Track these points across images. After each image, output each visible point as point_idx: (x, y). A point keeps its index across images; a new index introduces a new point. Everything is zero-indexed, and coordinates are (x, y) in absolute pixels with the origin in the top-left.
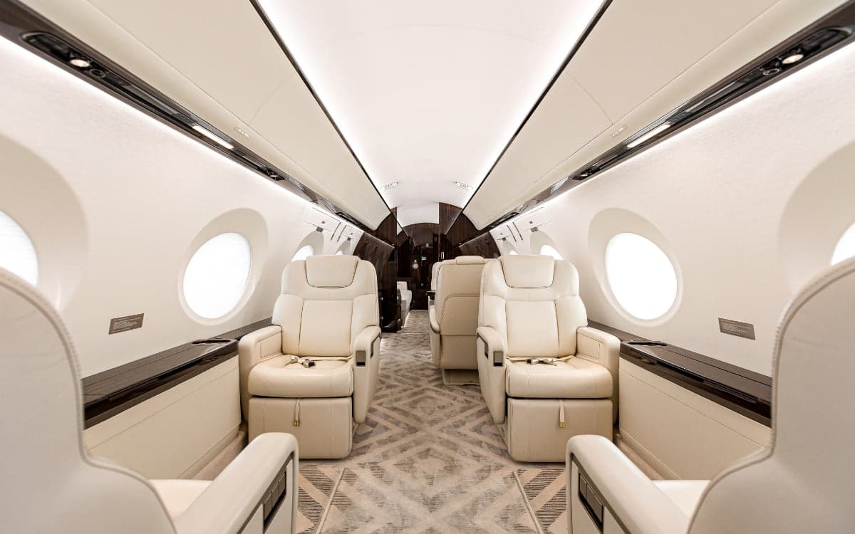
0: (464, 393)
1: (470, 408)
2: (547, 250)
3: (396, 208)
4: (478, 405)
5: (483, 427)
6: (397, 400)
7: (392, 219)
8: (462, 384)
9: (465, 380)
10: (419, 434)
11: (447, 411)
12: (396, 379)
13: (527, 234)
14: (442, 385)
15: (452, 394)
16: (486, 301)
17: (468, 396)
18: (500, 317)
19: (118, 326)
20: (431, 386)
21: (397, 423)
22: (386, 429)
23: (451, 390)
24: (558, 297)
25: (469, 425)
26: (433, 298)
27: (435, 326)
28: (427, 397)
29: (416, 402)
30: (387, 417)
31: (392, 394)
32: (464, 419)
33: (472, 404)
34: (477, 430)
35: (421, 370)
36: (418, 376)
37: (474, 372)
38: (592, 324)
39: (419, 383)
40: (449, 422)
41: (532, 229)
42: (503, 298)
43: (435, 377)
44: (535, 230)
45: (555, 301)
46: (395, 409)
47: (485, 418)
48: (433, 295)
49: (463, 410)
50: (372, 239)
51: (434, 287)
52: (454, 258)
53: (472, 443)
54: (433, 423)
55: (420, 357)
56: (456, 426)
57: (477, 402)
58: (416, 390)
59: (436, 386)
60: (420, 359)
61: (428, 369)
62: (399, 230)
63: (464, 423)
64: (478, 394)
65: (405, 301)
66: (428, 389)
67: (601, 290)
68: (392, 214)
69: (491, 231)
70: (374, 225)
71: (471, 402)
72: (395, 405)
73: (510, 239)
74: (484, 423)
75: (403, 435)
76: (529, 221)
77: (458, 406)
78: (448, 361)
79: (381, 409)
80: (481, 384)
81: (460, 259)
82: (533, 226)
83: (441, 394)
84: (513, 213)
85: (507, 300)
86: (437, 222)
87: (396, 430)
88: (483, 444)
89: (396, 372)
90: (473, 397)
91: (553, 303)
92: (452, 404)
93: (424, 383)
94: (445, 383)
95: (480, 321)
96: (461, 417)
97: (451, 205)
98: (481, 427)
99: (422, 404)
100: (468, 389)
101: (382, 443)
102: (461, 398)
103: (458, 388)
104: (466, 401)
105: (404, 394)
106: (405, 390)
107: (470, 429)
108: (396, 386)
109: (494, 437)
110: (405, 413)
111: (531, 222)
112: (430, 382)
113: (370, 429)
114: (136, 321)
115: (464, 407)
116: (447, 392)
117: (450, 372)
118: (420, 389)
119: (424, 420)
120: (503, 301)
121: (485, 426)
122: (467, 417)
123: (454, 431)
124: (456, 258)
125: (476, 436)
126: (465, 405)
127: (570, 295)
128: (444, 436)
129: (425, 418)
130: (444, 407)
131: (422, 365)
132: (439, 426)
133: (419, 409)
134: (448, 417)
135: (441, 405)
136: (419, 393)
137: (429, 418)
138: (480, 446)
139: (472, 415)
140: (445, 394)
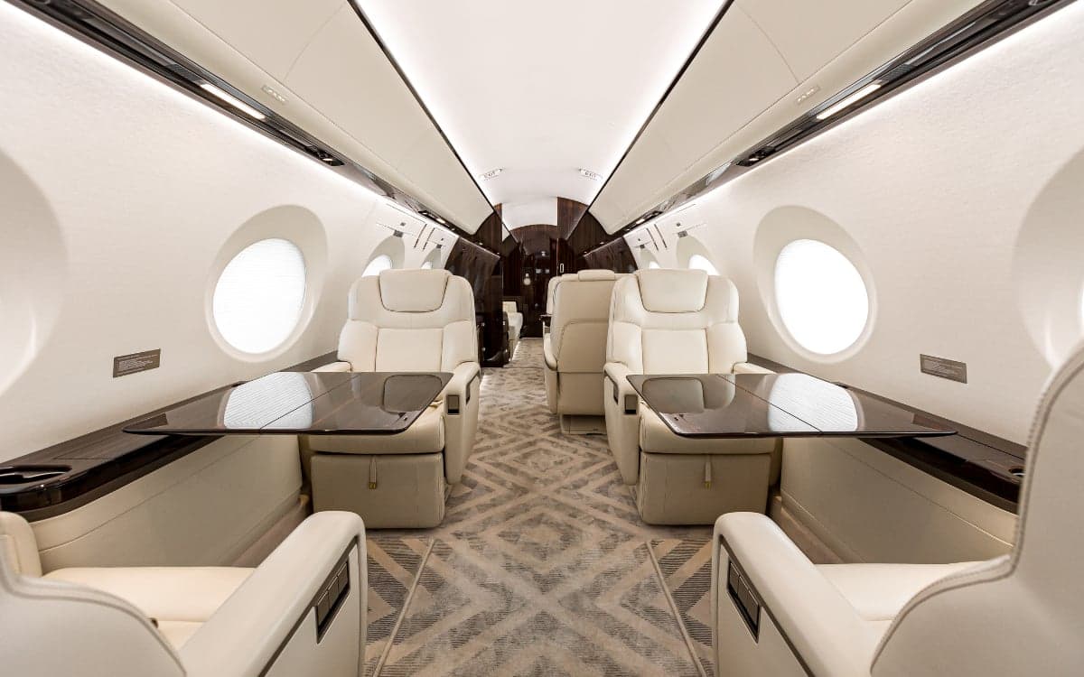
0: (587, 444)
1: (594, 464)
2: (698, 263)
3: (500, 205)
4: (604, 459)
5: (610, 488)
6: (503, 454)
7: (495, 219)
8: (585, 433)
9: (589, 428)
10: (530, 496)
11: (565, 467)
12: (501, 428)
13: (673, 240)
14: (559, 435)
15: (572, 445)
16: (617, 329)
17: (593, 448)
18: (633, 349)
19: (123, 366)
20: (546, 435)
21: (502, 483)
22: (489, 490)
23: (571, 441)
24: (710, 324)
25: (593, 485)
26: (548, 324)
27: (551, 360)
28: (540, 449)
29: (526, 456)
30: (489, 475)
31: (497, 445)
32: (586, 478)
33: (597, 459)
34: (602, 490)
35: (534, 415)
36: (529, 423)
37: (600, 418)
38: (752, 358)
39: (531, 431)
40: (567, 482)
41: (679, 234)
42: (638, 325)
43: (552, 424)
44: (683, 234)
45: (706, 329)
46: (498, 465)
47: (612, 476)
48: (548, 320)
49: (586, 466)
50: (469, 246)
51: (550, 309)
52: (576, 273)
53: (596, 508)
54: (546, 482)
55: (532, 399)
56: (576, 487)
57: (604, 456)
58: (526, 440)
59: (550, 436)
60: (532, 402)
61: (543, 413)
62: (505, 235)
63: (586, 483)
64: (604, 446)
65: (513, 328)
66: (542, 440)
67: (767, 314)
68: (495, 212)
69: (625, 236)
70: (472, 228)
71: (596, 456)
72: (501, 459)
73: (650, 247)
74: (612, 482)
75: (509, 498)
76: (677, 222)
77: (579, 460)
78: (568, 404)
79: (482, 465)
80: (608, 434)
81: (583, 274)
82: (681, 229)
83: (557, 445)
84: (656, 212)
85: (643, 329)
86: (555, 223)
87: (501, 491)
88: (611, 509)
89: (502, 418)
90: (598, 450)
91: (703, 332)
92: (571, 459)
93: (536, 432)
94: (563, 432)
95: (609, 356)
96: (582, 474)
97: (573, 202)
98: (608, 487)
99: (534, 459)
100: (592, 439)
101: (483, 508)
102: (582, 450)
103: (579, 438)
104: (589, 453)
105: (512, 446)
106: (513, 441)
107: (592, 491)
108: (501, 436)
109: (624, 500)
110: (512, 470)
111: (678, 225)
112: (545, 430)
113: (468, 490)
114: (151, 360)
115: (585, 463)
116: (566, 443)
117: (569, 418)
118: (531, 439)
119: (537, 478)
120: (639, 330)
121: (613, 485)
122: (590, 475)
123: (574, 492)
124: (579, 272)
125: (601, 498)
126: (588, 459)
127: (727, 322)
128: (561, 498)
129: (538, 476)
130: (561, 463)
131: (534, 409)
132: (555, 486)
133: (531, 464)
134: (567, 474)
135: (558, 459)
136: (531, 444)
137: (543, 476)
138: (606, 511)
139: (596, 472)
140: (562, 446)
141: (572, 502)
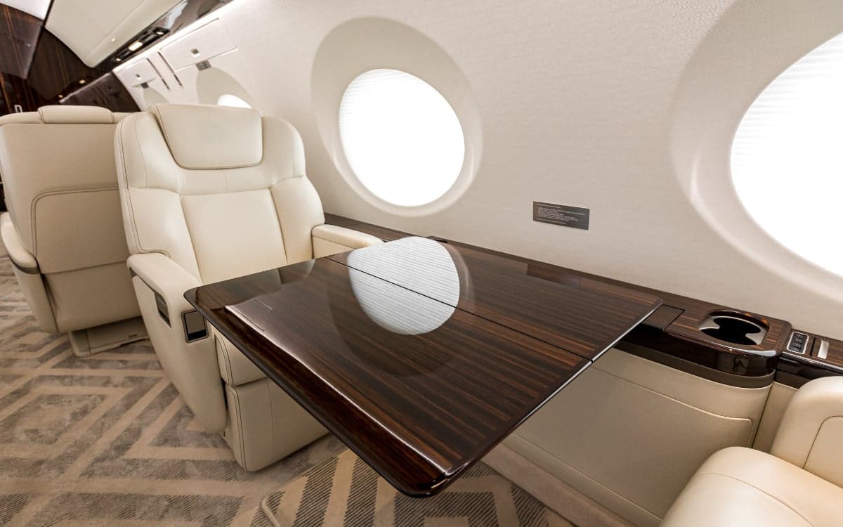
1: (143, 393)
2: (229, 101)
4: (155, 382)
5: (179, 427)
8: (117, 345)
9: (123, 337)
11: (93, 417)
13: (188, 69)
14: (72, 361)
15: (98, 373)
16: (135, 201)
17: (134, 367)
18: (174, 228)
20: (47, 369)
23: (95, 365)
24: (274, 182)
25: (150, 433)
27: (23, 257)
28: (40, 398)
29: (11, 422)
33: (144, 384)
34: (167, 438)
35: (17, 337)
36: (11, 355)
37: (138, 320)
39: (16, 369)
40: (102, 445)
41: (198, 65)
42: (173, 190)
43: (56, 343)
44: (204, 65)
45: (270, 188)
49: (129, 402)
52: (35, 110)
53: (165, 477)
54: (61, 463)
55: (12, 308)
56: (122, 448)
58: (9, 388)
59: (54, 367)
60: (14, 312)
61: (35, 330)
63: (135, 433)
64: (151, 359)
66: (42, 379)
69: (116, 70)
71: (142, 378)
73: (156, 85)
76: (195, 47)
77: (116, 396)
78: (69, 317)
80: (152, 339)
81: (47, 111)
82: (199, 58)
83: (73, 380)
84: (158, 29)
85: (180, 195)
88: (190, 468)
90: (145, 366)
91: (268, 192)
92: (103, 398)
93: (28, 369)
94: (78, 353)
95: (131, 243)
96: (128, 421)
97: (12, 10)
98: (175, 427)
99: (28, 423)
100: (130, 352)
102: (119, 375)
103: (108, 356)
104: (130, 378)
109: (204, 439)
111: (195, 52)
112: (43, 360)
115: (129, 397)
116: (87, 371)
117: (83, 333)
118: (19, 384)
119: (40, 462)
120: (176, 199)
121: (183, 420)
122: (140, 417)
123: (119, 462)
124: (40, 109)
125: (169, 453)
126: (129, 390)
127: (294, 177)
128: (99, 485)
129: (42, 457)
130: (85, 412)
131: (18, 325)
132: (81, 464)
133: (23, 437)
134: (99, 430)
135: (77, 407)
136: (18, 394)
137: (54, 452)
138: (183, 475)
139: (150, 408)
140: (82, 378)
141: (121, 485)
